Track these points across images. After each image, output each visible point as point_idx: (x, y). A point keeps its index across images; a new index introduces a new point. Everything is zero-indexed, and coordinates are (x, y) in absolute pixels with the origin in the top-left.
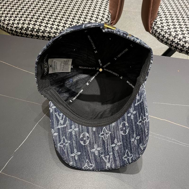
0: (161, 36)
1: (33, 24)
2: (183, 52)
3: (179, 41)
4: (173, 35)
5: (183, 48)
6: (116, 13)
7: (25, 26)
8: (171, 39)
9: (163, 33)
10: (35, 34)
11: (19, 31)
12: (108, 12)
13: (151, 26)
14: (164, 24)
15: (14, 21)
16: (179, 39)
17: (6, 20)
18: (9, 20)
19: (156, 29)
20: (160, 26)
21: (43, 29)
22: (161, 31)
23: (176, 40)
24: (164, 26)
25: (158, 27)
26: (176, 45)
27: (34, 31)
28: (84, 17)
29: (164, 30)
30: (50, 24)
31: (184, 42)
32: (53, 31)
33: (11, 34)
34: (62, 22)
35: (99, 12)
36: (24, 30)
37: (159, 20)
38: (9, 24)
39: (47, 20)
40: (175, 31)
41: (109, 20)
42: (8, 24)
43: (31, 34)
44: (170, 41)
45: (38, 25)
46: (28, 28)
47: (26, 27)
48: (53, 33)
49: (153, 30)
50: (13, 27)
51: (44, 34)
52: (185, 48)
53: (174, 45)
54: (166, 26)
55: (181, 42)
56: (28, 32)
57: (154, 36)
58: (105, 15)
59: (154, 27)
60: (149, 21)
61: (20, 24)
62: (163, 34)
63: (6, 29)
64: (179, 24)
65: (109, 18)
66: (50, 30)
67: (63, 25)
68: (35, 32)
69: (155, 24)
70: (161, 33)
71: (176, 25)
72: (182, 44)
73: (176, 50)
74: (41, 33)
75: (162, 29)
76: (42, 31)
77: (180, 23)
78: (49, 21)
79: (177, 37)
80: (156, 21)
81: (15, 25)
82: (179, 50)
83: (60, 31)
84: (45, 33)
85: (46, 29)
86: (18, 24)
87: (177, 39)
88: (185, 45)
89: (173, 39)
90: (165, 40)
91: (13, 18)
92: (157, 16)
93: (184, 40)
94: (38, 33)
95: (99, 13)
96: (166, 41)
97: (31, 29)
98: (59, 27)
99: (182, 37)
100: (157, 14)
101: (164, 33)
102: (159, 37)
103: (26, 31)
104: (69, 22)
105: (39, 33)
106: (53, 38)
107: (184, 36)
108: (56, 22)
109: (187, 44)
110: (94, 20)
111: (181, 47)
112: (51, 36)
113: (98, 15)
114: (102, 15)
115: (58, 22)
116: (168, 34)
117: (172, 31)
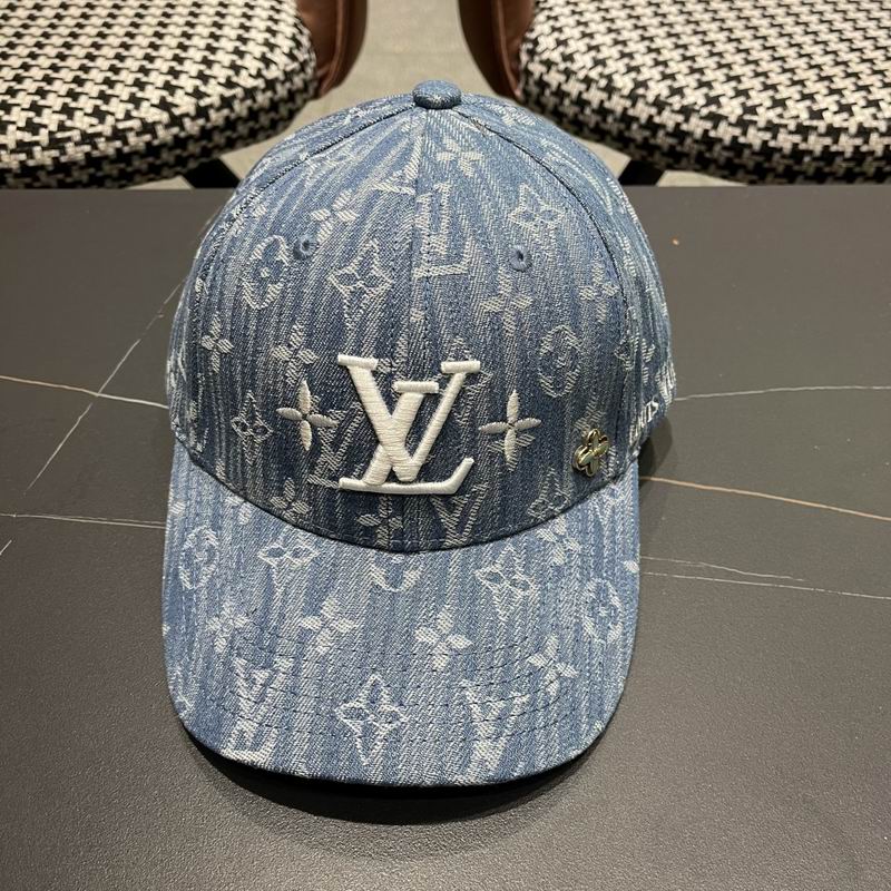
0: (567, 102)
2: (684, 162)
3: (653, 111)
4: (620, 90)
5: (681, 143)
6: (335, 23)
8: (619, 110)
9: (574, 88)
12: (292, 21)
13: (514, 66)
14: (573, 46)
16: (655, 104)
19: (542, 74)
20: (555, 56)
22: (563, 78)
23: (642, 111)
24: (576, 56)
25: (549, 64)
26: (647, 133)
28: (169, 55)
29: (575, 73)
31: (680, 112)
32: (12, 137)
34: (55, 92)
35: (248, 24)
37: (546, 28)
40: (630, 69)
41: (306, 61)
44: (615, 120)
48: (13, 152)
52: (689, 141)
53: (636, 133)
54: (583, 53)
55: (666, 113)
57: (537, 109)
58: (280, 36)
59: (531, 67)
60: (498, 39)
62: (574, 93)
64: (641, 35)
65: (303, 50)
67: (65, 105)
69: (532, 53)
70: (564, 87)
71: (629, 43)
72: (671, 125)
75: (566, 69)
77: (646, 30)
79: (644, 96)
80: (532, 36)
83: (51, 133)
87: (647, 104)
88: (684, 127)
89: (625, 109)
90: (593, 119)
92: (535, 15)
93: (676, 102)
95: (247, 29)
96: (597, 124)
98: (39, 114)
99: (665, 93)
100: (532, 4)
101: (578, 84)
102: (561, 109)
104: (96, 84)
106: (16, 176)
107: (676, 85)
108: (21, 94)
109: (694, 120)
110: (224, 67)
111: (671, 141)
112: (6, 166)
113: (245, 41)
114: (261, 37)
115: (33, 91)
116: (599, 89)
117: (617, 72)
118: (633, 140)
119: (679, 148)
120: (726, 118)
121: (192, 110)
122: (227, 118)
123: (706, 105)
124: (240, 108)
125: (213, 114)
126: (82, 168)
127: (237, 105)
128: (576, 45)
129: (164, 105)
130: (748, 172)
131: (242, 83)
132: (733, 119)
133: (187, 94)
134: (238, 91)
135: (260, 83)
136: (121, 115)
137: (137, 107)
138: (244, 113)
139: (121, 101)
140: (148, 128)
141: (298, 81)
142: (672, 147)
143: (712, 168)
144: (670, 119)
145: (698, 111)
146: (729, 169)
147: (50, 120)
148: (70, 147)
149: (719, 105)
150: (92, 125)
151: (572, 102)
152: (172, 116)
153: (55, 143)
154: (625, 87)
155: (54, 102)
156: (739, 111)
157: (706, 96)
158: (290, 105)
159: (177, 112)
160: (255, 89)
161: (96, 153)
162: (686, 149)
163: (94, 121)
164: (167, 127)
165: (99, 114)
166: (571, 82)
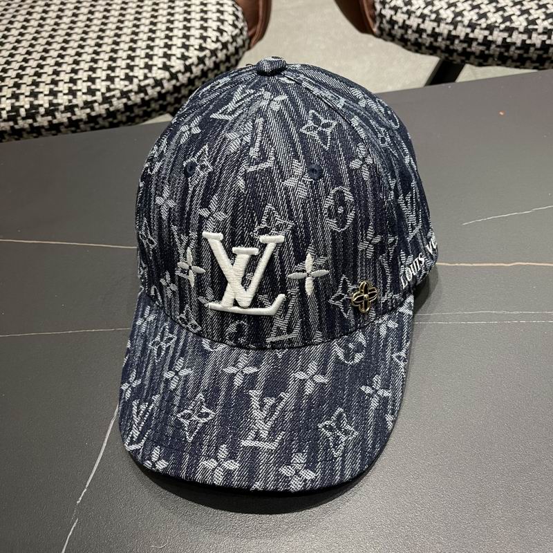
0: (410, 32)
1: (9, 96)
2: (490, 60)
3: (469, 30)
4: (445, 19)
5: (488, 49)
8: (446, 32)
9: (414, 22)
10: (27, 126)
12: (230, 3)
13: (372, 12)
16: (469, 26)
19: (391, 16)
21: (47, 101)
22: (406, 16)
23: (461, 31)
25: (396, 9)
26: (465, 45)
27: (19, 118)
28: (163, 35)
29: (414, 12)
30: (65, 83)
31: (486, 29)
32: (80, 99)
34: (100, 68)
35: (205, 9)
39: (50, 73)
40: (450, 5)
41: (242, 28)
43: (12, 127)
44: (443, 39)
45: (26, 96)
48: (82, 108)
49: (381, 23)
51: (54, 117)
52: (493, 46)
53: (458, 46)
55: (477, 31)
57: (390, 38)
58: (226, 14)
59: (384, 12)
62: (415, 26)
65: (240, 20)
66: (70, 101)
67: (108, 75)
68: (24, 119)
69: (383, 3)
70: (407, 22)
72: (481, 38)
73: (465, 61)
74: (43, 116)
75: (408, 10)
76: (45, 108)
78: (58, 75)
79: (461, 22)
82: (477, 59)
83: (103, 94)
84: (56, 114)
85: (55, 101)
87: (464, 26)
88: (490, 38)
89: (450, 31)
90: (428, 41)
93: (483, 23)
94: (35, 121)
95: (206, 12)
96: (431, 43)
97: (8, 112)
98: (94, 83)
99: (475, 17)
101: (416, 19)
102: (406, 36)
104: (123, 60)
105: (39, 119)
106: (86, 123)
107: (482, 12)
108: (80, 72)
109: (496, 33)
110: (196, 38)
111: (482, 48)
112: (79, 118)
113: (205, 20)
114: (215, 16)
115: (87, 69)
116: (431, 21)
117: (442, 8)
118: (456, 51)
119: (487, 52)
120: (517, 29)
121: (182, 68)
122: (202, 70)
123: (503, 23)
124: (209, 63)
125: (194, 69)
126: (122, 113)
127: (207, 61)
129: (166, 67)
130: (533, 62)
131: (208, 47)
132: (521, 29)
133: (178, 58)
134: (207, 53)
135: (219, 45)
136: (141, 77)
137: (150, 71)
138: (212, 66)
139: (141, 68)
140: (158, 83)
141: (240, 41)
142: (482, 52)
143: (509, 62)
144: (480, 34)
145: (499, 27)
146: (520, 62)
147: (101, 86)
148: (115, 101)
149: (511, 21)
150: (126, 86)
151: (413, 31)
152: (171, 74)
153: (106, 100)
154: (448, 17)
155: (101, 74)
156: (525, 24)
157: (502, 16)
158: (236, 57)
159: (174, 70)
160: (216, 49)
161: (130, 103)
162: (491, 52)
163: (127, 83)
164: (169, 80)
165: (129, 78)
166: (412, 18)
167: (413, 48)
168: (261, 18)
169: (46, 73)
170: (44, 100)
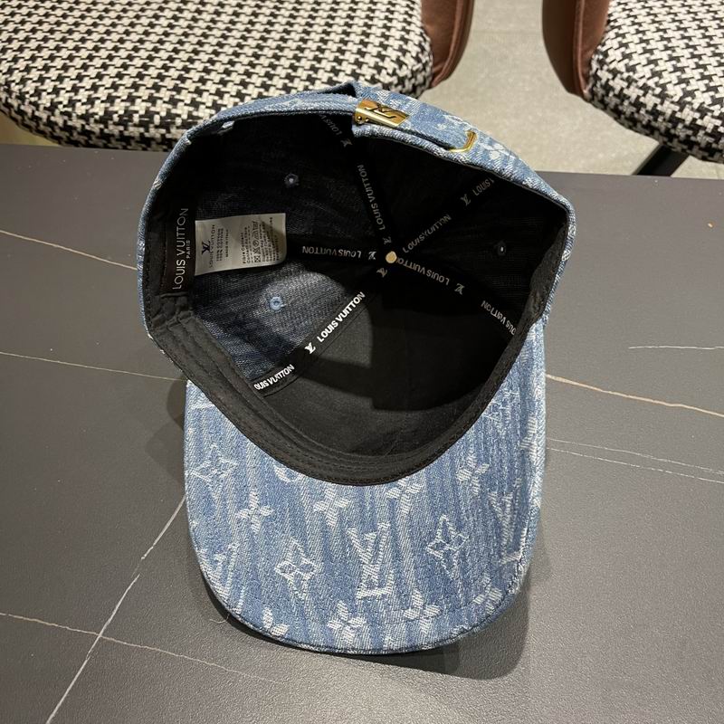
0: (626, 103)
1: (146, 98)
2: (717, 156)
3: (697, 115)
4: (672, 97)
5: (717, 142)
6: (452, 34)
7: (119, 107)
8: (669, 112)
9: (633, 92)
10: (158, 136)
11: (96, 128)
12: (418, 31)
13: (585, 70)
14: (636, 59)
15: (72, 94)
16: (698, 110)
17: (45, 90)
18: (56, 91)
19: (608, 80)
20: (621, 67)
21: (186, 112)
22: (625, 84)
23: (688, 115)
24: (638, 67)
25: (615, 73)
26: (690, 132)
27: (151, 125)
28: (331, 57)
29: (636, 81)
30: (211, 94)
31: (718, 118)
33: (66, 142)
34: (253, 84)
35: (387, 33)
36: (115, 124)
37: (615, 44)
38: (57, 107)
39: (196, 79)
40: (681, 81)
41: (426, 62)
42: (53, 107)
43: (142, 134)
44: (664, 120)
45: (164, 102)
46: (129, 114)
47: (122, 112)
49: (594, 85)
50: (74, 115)
53: (681, 131)
54: (644, 66)
55: (707, 118)
56: (131, 129)
57: (602, 106)
58: (410, 43)
59: (599, 73)
60: (576, 50)
61: (97, 102)
62: (634, 97)
63: (44, 125)
64: (692, 53)
65: (426, 53)
67: (260, 94)
68: (156, 127)
69: (601, 63)
70: (626, 92)
71: (681, 59)
72: (710, 127)
73: (688, 151)
74: (178, 128)
75: (629, 76)
76: (183, 120)
77: (696, 49)
78: (204, 84)
79: (690, 103)
80: (604, 49)
81: (81, 109)
82: (701, 152)
85: (195, 114)
86: (91, 101)
87: (692, 109)
88: (721, 130)
89: (674, 112)
90: (646, 118)
91: (68, 84)
92: (607, 32)
93: (717, 110)
94: (169, 131)
95: (387, 38)
96: (649, 121)
97: (141, 116)
98: (242, 99)
99: (709, 101)
100: (605, 23)
101: (637, 90)
102: (620, 108)
103: (121, 128)
104: (281, 78)
105: (173, 130)
107: (718, 96)
108: (230, 85)
110: (370, 67)
111: (709, 139)
113: (385, 47)
114: (396, 44)
115: (238, 82)
116: (654, 95)
117: (670, 82)
118: (678, 137)
119: (714, 145)
128: (639, 59)
131: (382, 79)
135: (394, 80)
141: (420, 78)
142: (709, 144)
144: (710, 122)
151: (630, 103)
154: (675, 95)
155: (253, 91)
160: (391, 84)
162: (720, 146)
166: (632, 88)
167: (626, 122)
168: (451, 54)
169: (191, 79)
170: (182, 110)
